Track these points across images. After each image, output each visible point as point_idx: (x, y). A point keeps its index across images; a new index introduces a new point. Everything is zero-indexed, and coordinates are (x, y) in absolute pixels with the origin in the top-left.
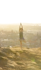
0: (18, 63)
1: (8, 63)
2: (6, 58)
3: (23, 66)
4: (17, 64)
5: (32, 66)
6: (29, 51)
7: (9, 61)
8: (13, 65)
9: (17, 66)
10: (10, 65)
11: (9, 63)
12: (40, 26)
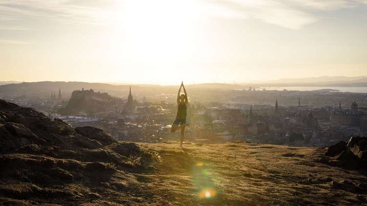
0: (140, 179)
1: (112, 178)
2: (112, 166)
3: (150, 185)
4: (138, 180)
5: (174, 184)
6: (197, 151)
7: (120, 173)
8: (124, 183)
9: (134, 184)
10: (117, 181)
11: (115, 177)
12: (256, 90)
